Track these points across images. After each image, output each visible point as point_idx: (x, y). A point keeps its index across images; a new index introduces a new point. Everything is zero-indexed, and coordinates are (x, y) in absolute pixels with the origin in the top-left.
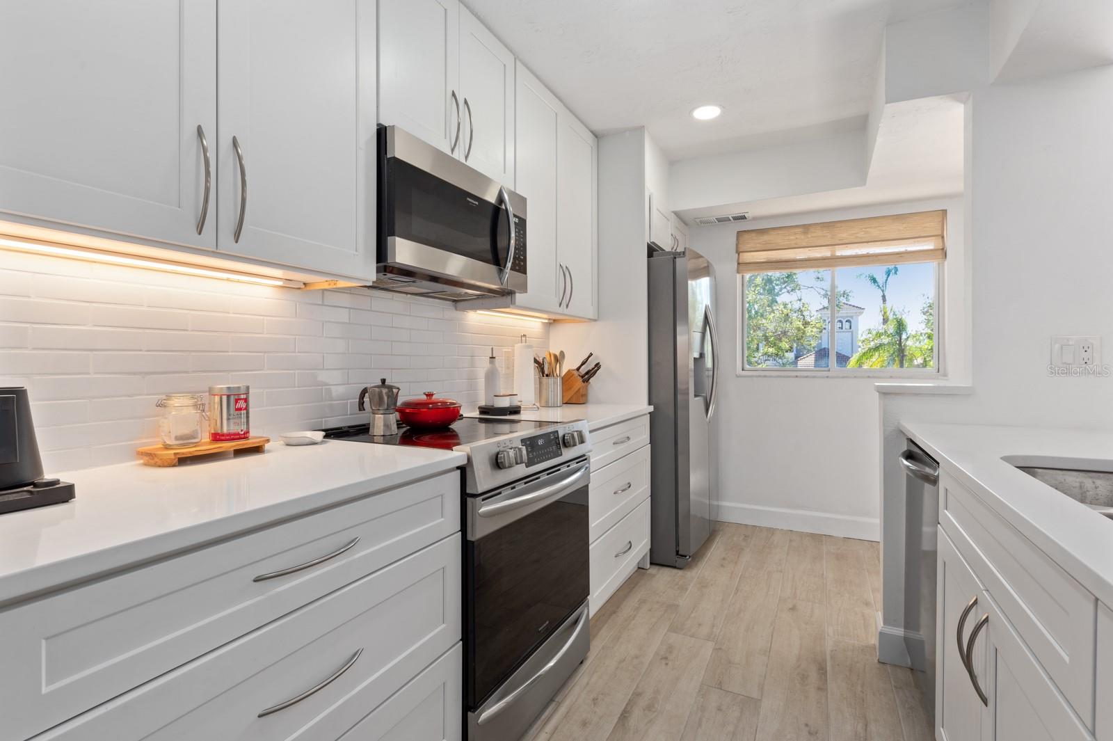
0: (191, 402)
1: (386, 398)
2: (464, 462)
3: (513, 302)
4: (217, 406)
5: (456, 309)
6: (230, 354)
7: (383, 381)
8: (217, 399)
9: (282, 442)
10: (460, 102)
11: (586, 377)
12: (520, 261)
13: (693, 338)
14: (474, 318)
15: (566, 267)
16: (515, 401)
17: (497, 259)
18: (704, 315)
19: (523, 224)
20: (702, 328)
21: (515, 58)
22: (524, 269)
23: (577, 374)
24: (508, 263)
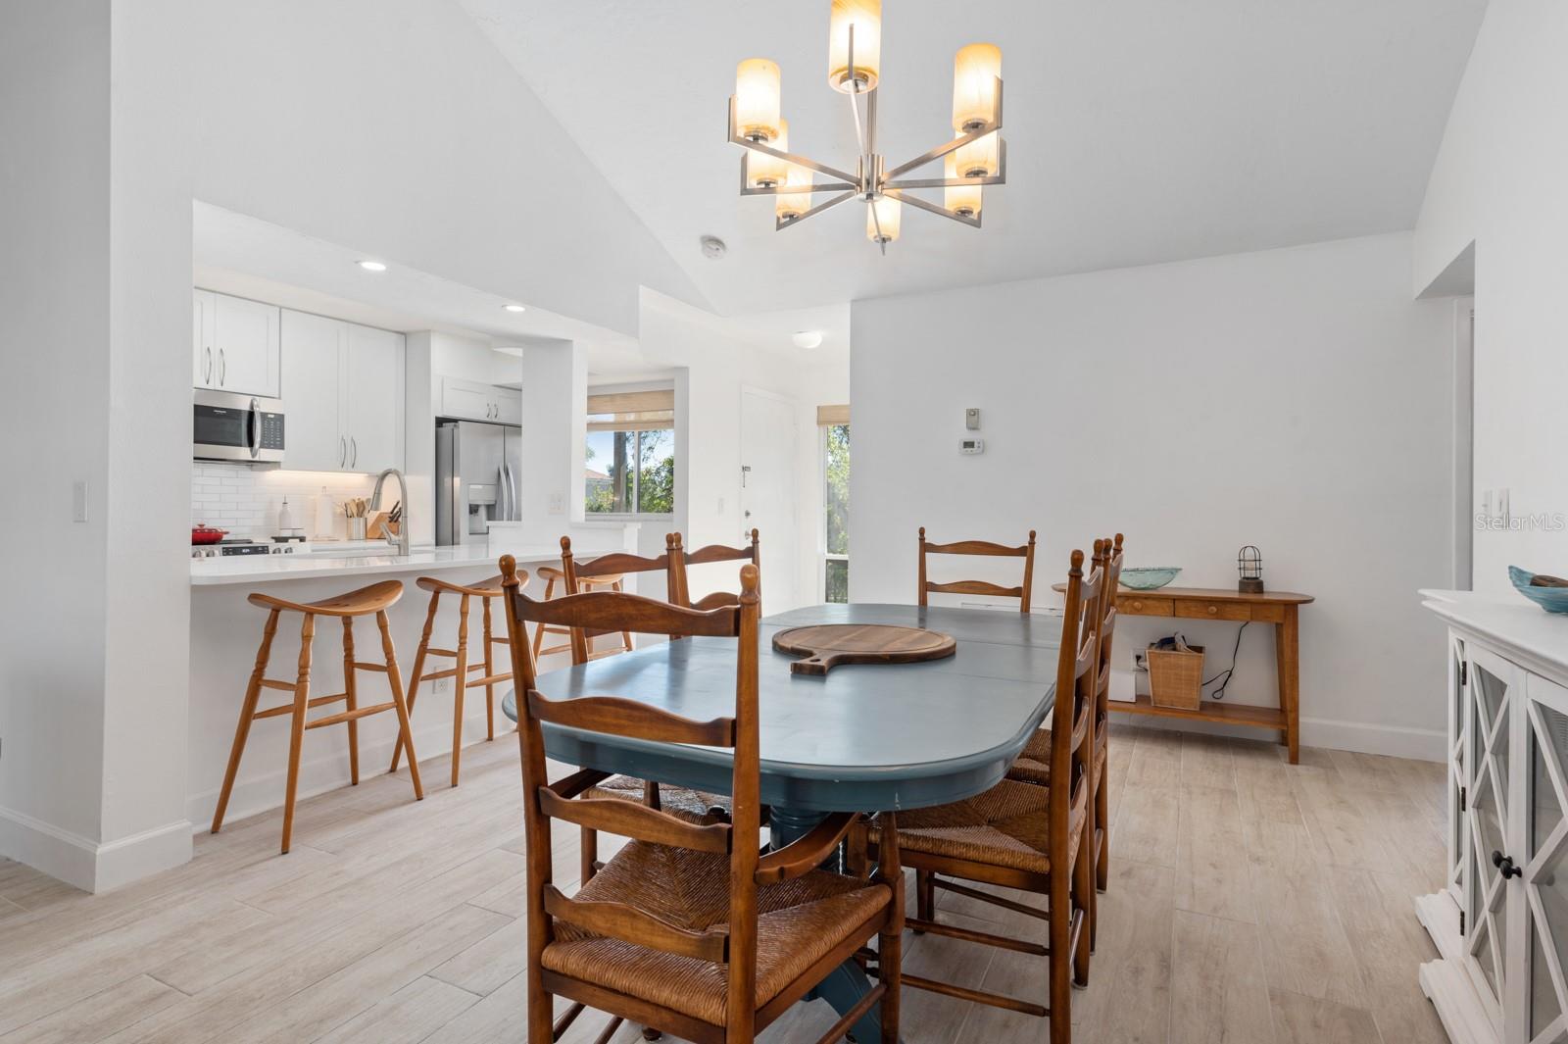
3: (278, 467)
10: (215, 352)
11: (395, 517)
12: (275, 441)
13: (467, 488)
14: (273, 475)
15: (350, 438)
16: (300, 534)
17: (251, 444)
18: (496, 471)
19: (280, 418)
20: (493, 481)
21: (281, 308)
22: (282, 447)
23: (387, 515)
24: (257, 445)
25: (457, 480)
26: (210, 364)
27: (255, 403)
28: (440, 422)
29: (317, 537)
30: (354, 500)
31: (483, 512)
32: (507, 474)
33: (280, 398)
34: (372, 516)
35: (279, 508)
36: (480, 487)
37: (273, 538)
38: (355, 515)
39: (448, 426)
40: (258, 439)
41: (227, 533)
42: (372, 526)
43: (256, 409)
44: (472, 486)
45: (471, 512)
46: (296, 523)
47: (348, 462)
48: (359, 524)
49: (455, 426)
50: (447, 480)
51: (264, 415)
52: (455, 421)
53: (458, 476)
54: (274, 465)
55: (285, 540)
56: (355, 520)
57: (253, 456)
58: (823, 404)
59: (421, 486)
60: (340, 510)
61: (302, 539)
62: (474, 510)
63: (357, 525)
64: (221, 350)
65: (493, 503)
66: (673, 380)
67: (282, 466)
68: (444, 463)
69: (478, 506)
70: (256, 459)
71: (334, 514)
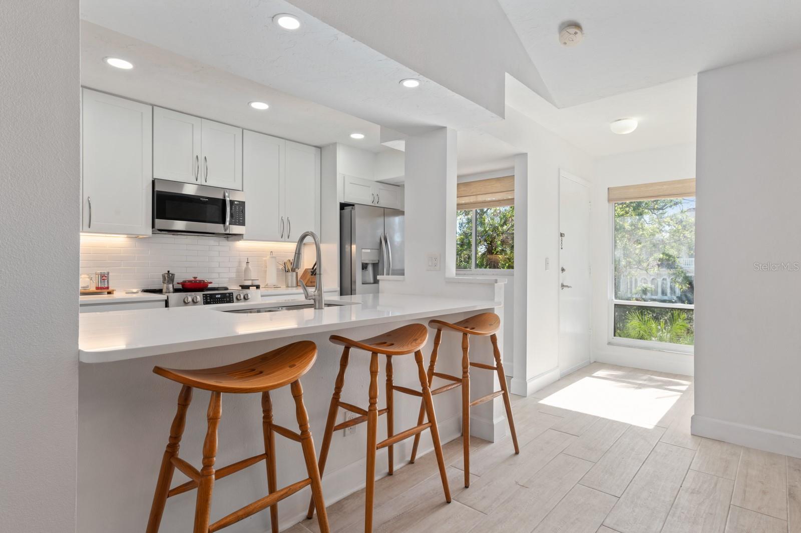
0: (88, 276)
1: (167, 278)
2: (166, 299)
3: (243, 238)
4: (97, 278)
5: (228, 240)
6: (122, 255)
7: (169, 272)
8: (97, 276)
9: (125, 293)
10: (201, 159)
11: (314, 272)
12: (239, 220)
13: (360, 252)
14: (240, 244)
15: (286, 218)
16: (256, 283)
17: (224, 222)
18: (379, 241)
19: (242, 204)
20: (377, 246)
21: (243, 129)
22: (243, 224)
23: (310, 271)
24: (227, 223)
25: (354, 247)
26: (198, 168)
27: (227, 194)
28: (343, 206)
29: (267, 285)
30: (289, 261)
31: (370, 268)
32: (386, 242)
33: (243, 191)
34: (300, 272)
35: (244, 265)
36: (369, 251)
37: (240, 286)
38: (290, 271)
39: (348, 209)
40: (228, 219)
41: (211, 283)
42: (301, 278)
43: (228, 199)
44: (363, 250)
45: (363, 269)
46: (254, 276)
47: (285, 236)
48: (292, 276)
49: (352, 208)
50: (347, 247)
51: (232, 202)
52: (353, 205)
53: (354, 244)
54: (239, 236)
55: (247, 287)
56: (290, 274)
57: (225, 230)
58: (611, 186)
59: (331, 249)
60: (281, 267)
61: (258, 287)
62: (364, 267)
63: (292, 277)
64: (205, 158)
65: (377, 262)
66: (513, 168)
67: (245, 237)
68: (346, 235)
69: (367, 264)
70: (228, 232)
71: (278, 269)
